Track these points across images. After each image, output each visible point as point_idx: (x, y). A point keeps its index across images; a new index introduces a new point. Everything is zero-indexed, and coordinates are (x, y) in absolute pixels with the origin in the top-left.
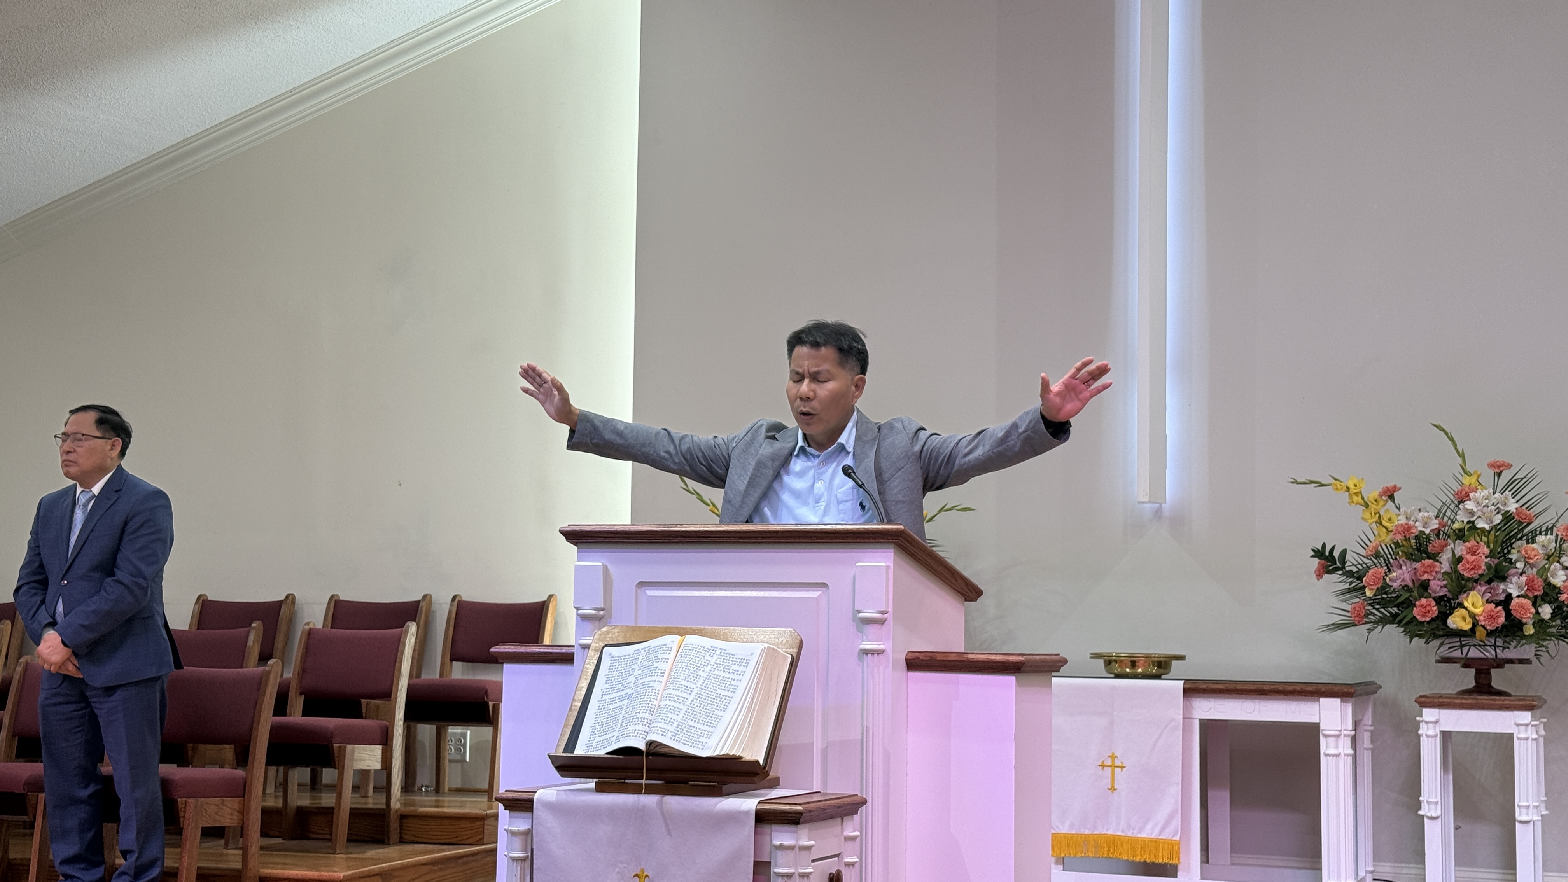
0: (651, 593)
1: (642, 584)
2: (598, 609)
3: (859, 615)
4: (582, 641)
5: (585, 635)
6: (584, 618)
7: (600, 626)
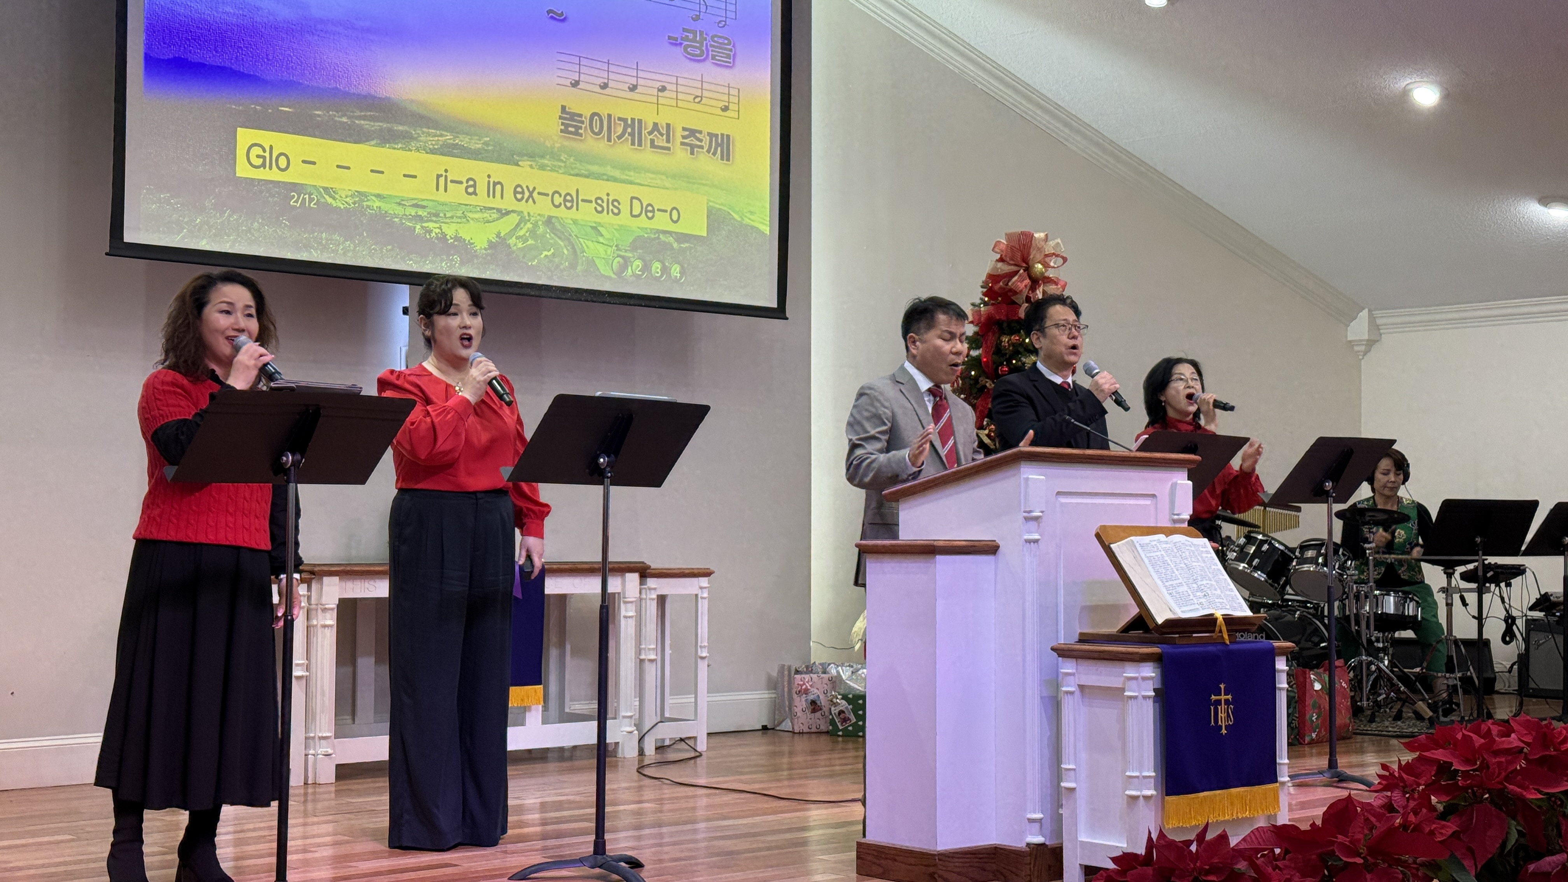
0: (1064, 500)
1: (1059, 493)
2: (1042, 512)
3: (1176, 517)
4: (1027, 537)
5: (1030, 532)
6: (1027, 519)
7: (1039, 525)
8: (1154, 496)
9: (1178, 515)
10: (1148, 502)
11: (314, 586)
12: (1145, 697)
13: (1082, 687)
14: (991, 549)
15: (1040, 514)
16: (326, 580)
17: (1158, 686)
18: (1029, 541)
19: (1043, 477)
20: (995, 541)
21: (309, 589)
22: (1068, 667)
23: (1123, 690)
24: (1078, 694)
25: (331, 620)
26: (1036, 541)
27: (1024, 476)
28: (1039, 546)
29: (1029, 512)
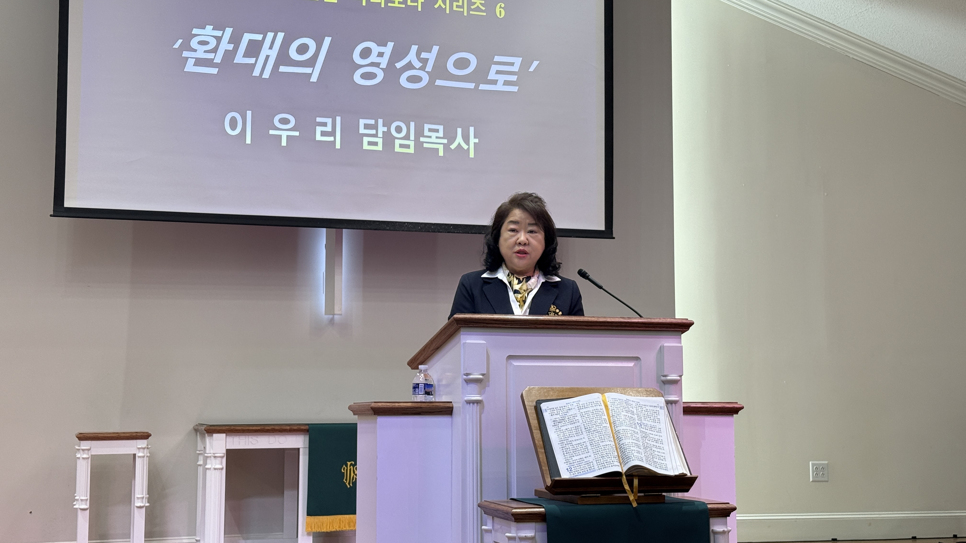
0: (516, 363)
1: (510, 357)
2: (483, 375)
3: (664, 378)
4: (470, 398)
5: (470, 394)
6: (469, 382)
7: (485, 388)
8: (637, 359)
9: (665, 376)
10: (631, 364)
11: (208, 440)
14: (447, 410)
15: (481, 376)
16: (215, 436)
18: (469, 402)
19: (485, 342)
20: (451, 402)
22: (488, 523)
25: (220, 464)
26: (479, 402)
27: (463, 341)
28: (482, 408)
29: (467, 375)
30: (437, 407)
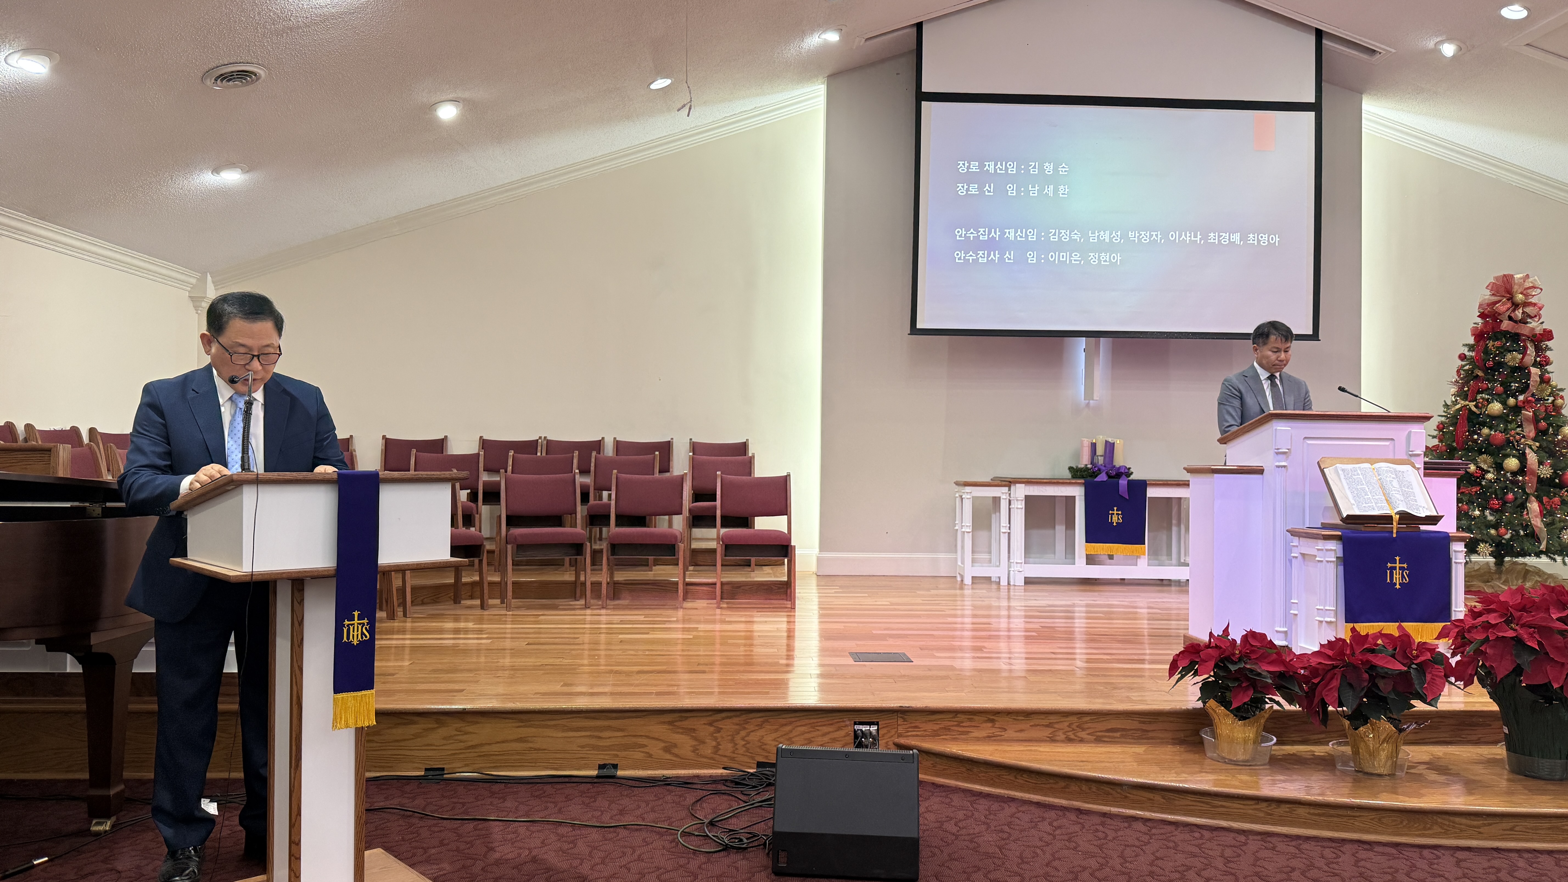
0: (1310, 442)
3: (1411, 453)
4: (1277, 464)
5: (1279, 461)
6: (1277, 453)
7: (1288, 457)
8: (1392, 439)
9: (1412, 451)
10: (1387, 443)
11: (1013, 488)
12: (1328, 562)
13: (1303, 555)
14: (1259, 471)
15: (1287, 450)
16: (1017, 485)
17: (1340, 554)
18: (1278, 467)
19: (1292, 428)
20: (1263, 466)
21: (1009, 490)
22: (1295, 541)
23: (1315, 556)
24: (1300, 557)
25: (1021, 505)
26: (1285, 466)
27: (1275, 428)
28: (1287, 470)
29: (1278, 449)
30: (1254, 469)
